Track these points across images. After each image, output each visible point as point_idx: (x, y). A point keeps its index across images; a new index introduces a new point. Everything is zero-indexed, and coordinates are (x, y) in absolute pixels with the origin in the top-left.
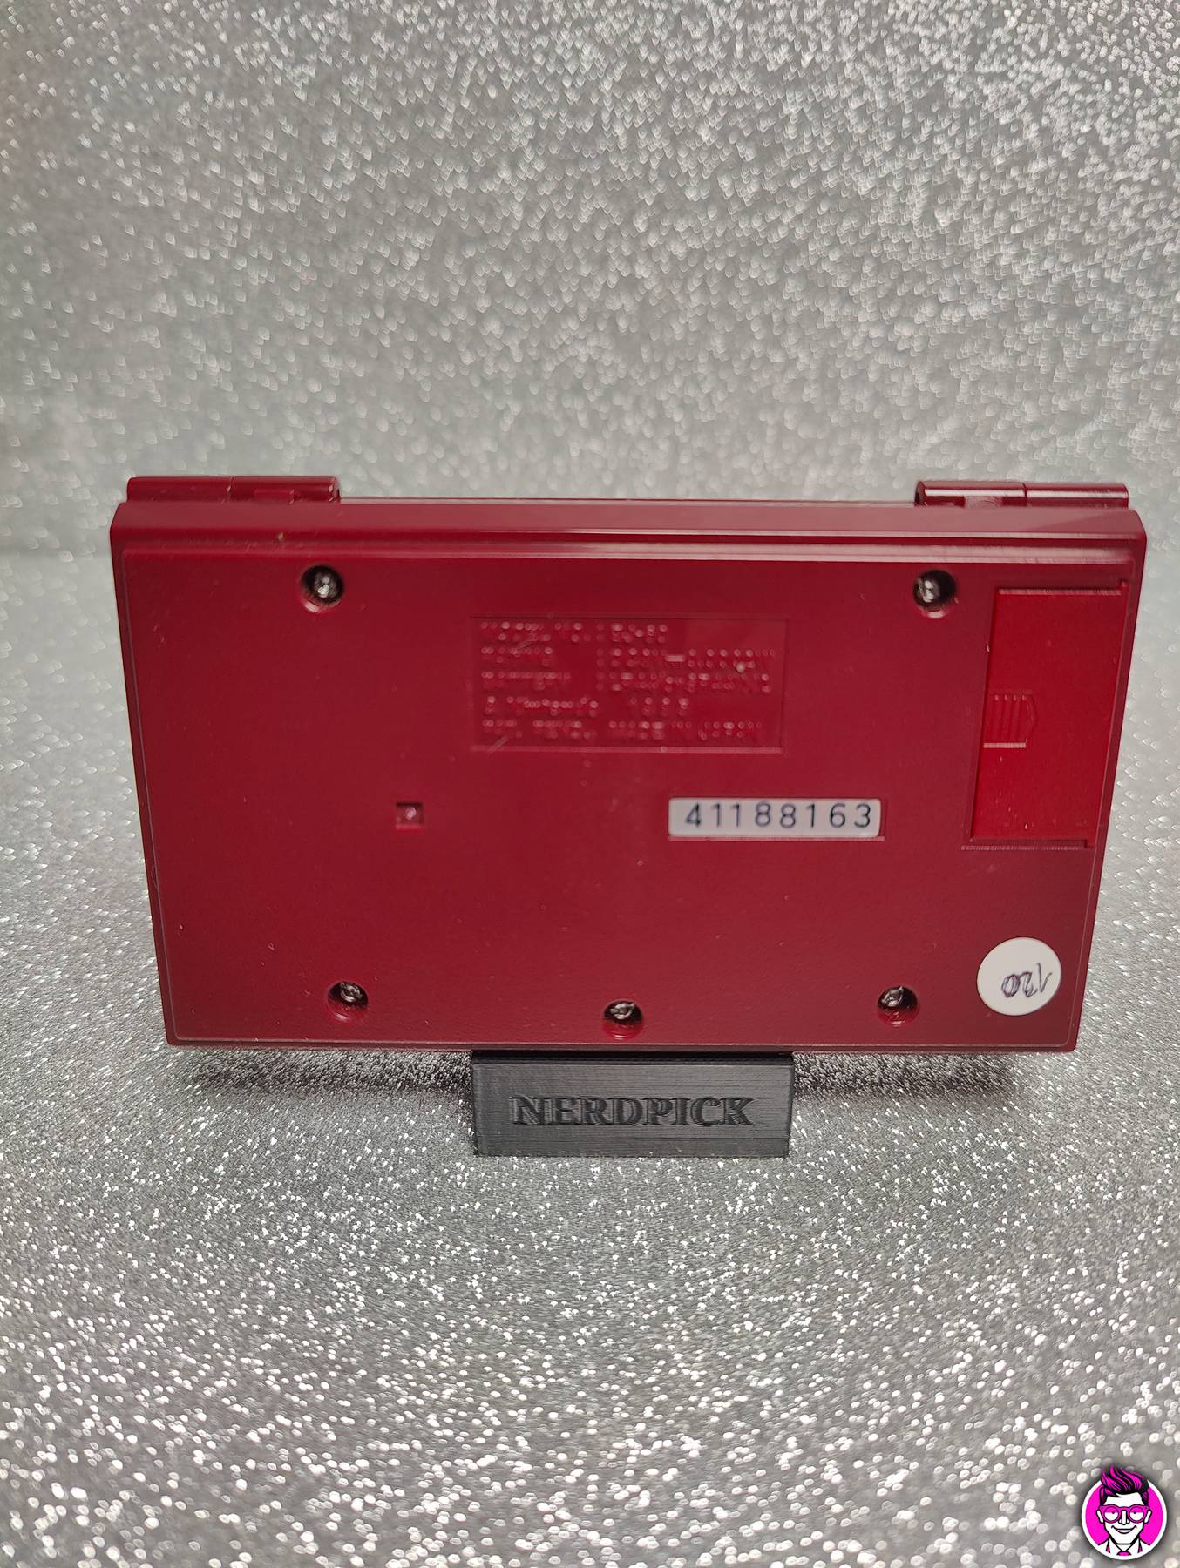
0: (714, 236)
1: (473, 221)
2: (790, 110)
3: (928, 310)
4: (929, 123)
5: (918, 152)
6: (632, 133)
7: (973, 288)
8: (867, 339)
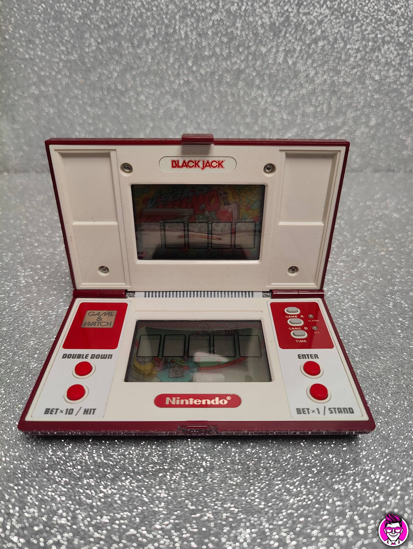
0: (214, 67)
1: (135, 62)
2: (238, 25)
4: (284, 29)
6: (186, 33)
7: (301, 85)
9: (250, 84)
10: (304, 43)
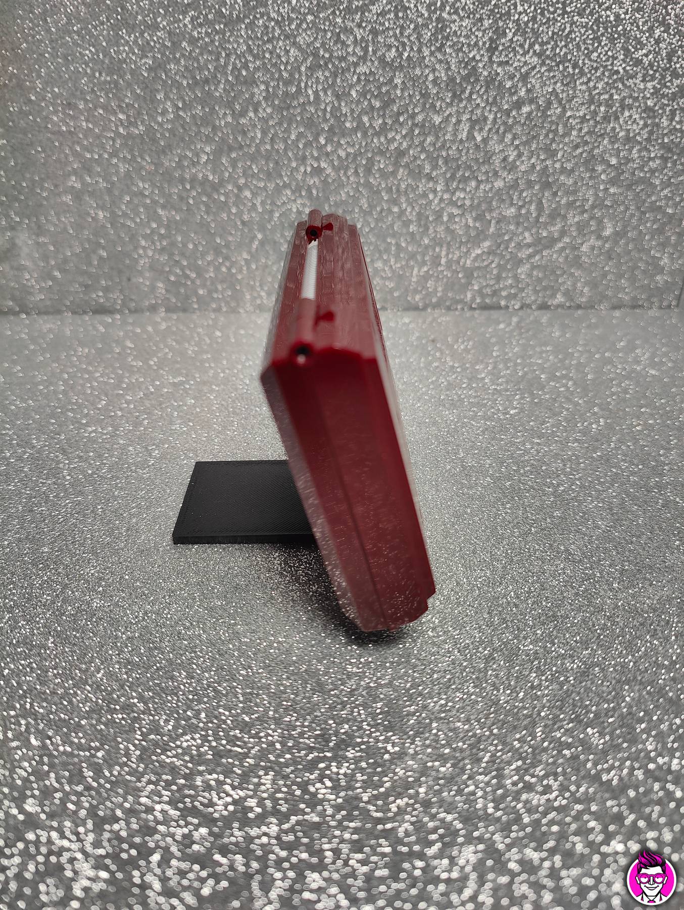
0: (361, 147)
1: (236, 138)
2: (398, 81)
3: (473, 184)
4: (469, 88)
5: (464, 102)
6: (316, 93)
7: (496, 173)
8: (441, 200)
9: (416, 173)
10: (500, 110)
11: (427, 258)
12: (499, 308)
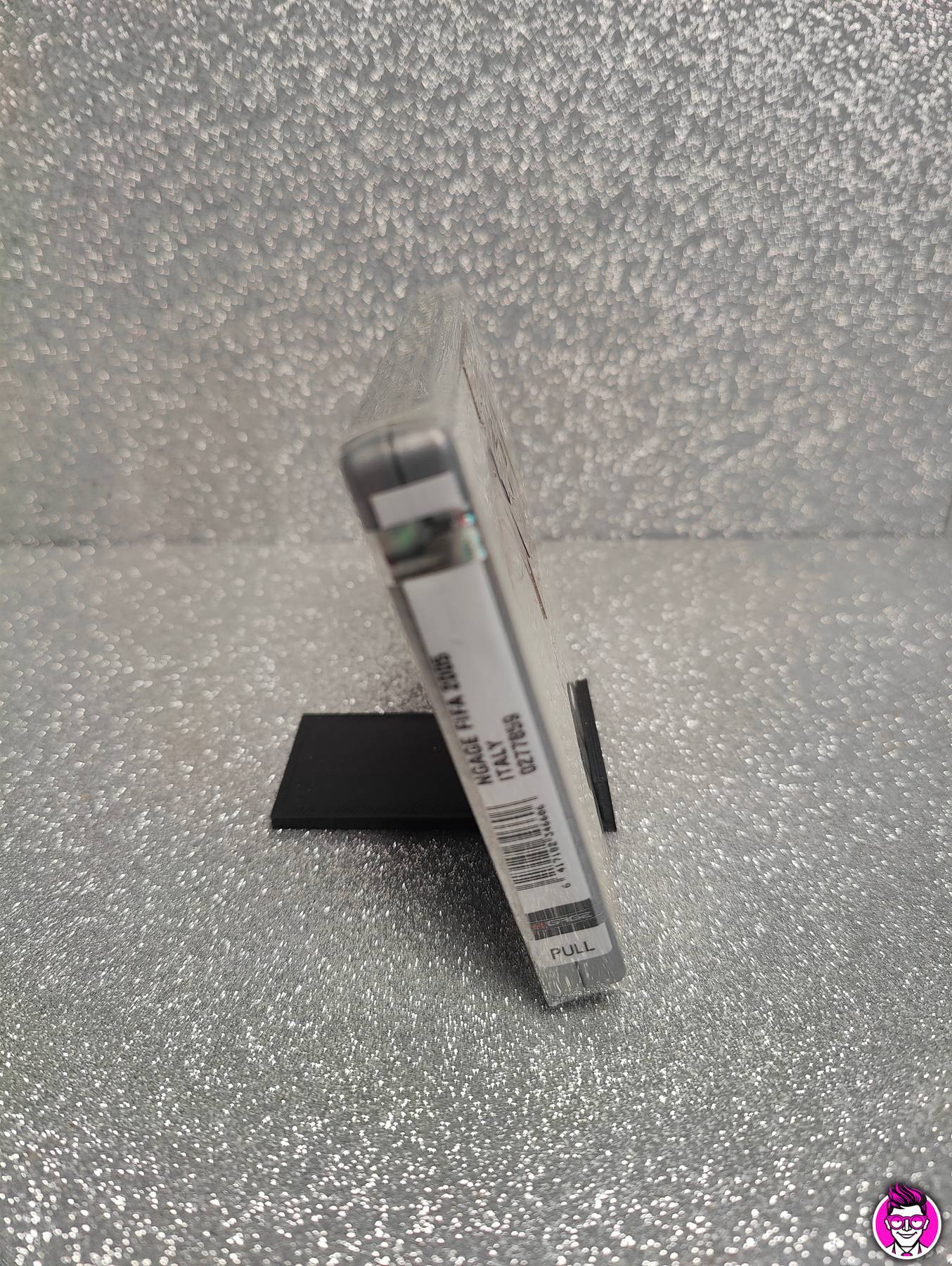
11: (563, 463)
12: (673, 535)
